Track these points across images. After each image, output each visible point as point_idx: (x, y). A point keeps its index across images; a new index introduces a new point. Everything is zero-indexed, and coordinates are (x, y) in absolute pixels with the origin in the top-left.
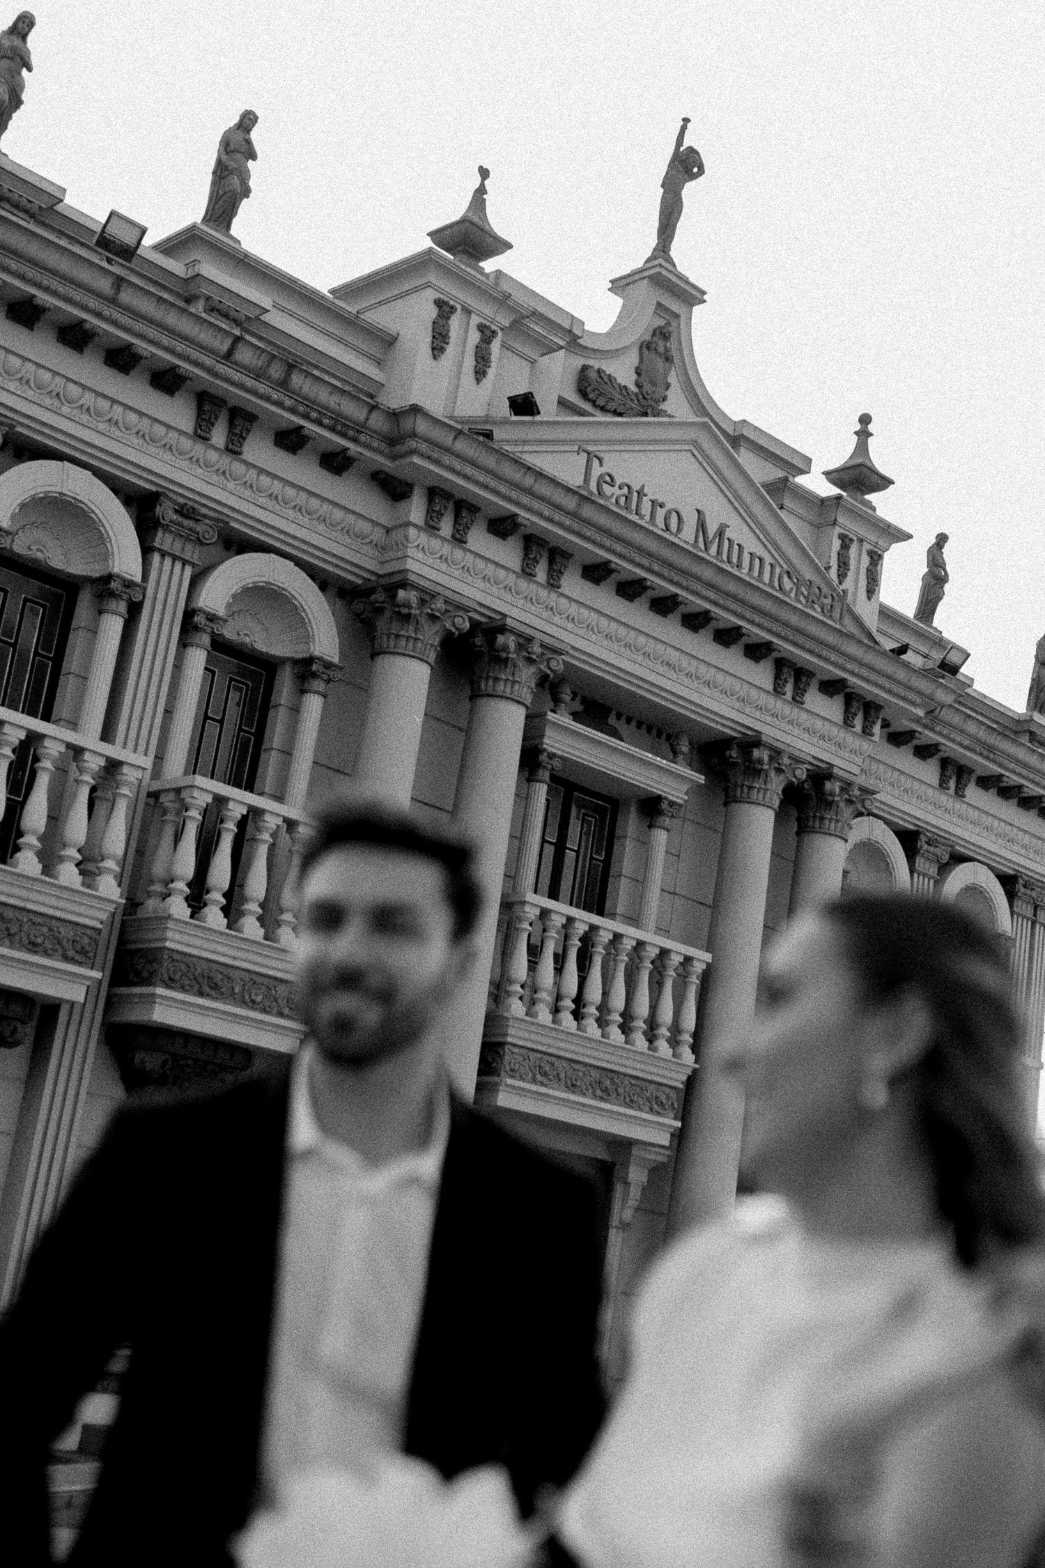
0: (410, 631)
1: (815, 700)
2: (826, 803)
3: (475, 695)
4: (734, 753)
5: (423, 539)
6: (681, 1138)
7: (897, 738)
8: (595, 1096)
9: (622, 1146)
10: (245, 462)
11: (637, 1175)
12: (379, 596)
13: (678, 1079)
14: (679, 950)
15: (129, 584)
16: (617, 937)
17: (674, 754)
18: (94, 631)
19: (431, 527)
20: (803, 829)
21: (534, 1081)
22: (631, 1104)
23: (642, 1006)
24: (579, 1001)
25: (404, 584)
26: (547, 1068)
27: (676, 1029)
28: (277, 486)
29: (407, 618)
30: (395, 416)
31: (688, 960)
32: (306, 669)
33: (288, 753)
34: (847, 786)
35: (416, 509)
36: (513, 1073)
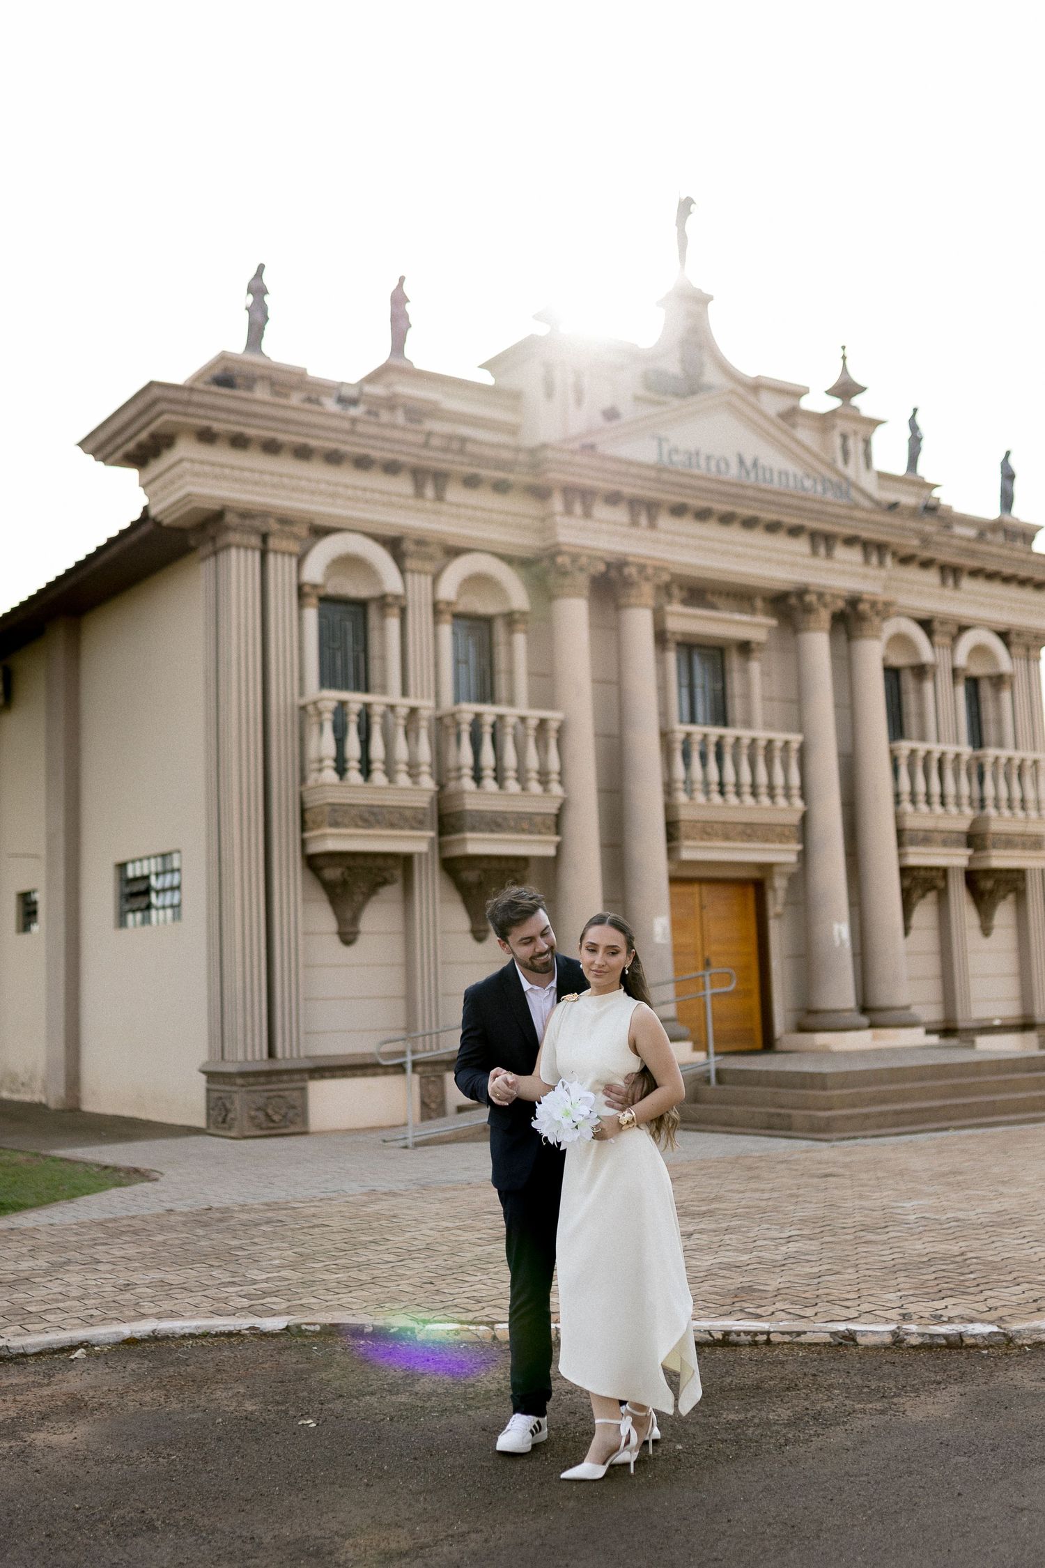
0: (567, 581)
1: (841, 552)
2: (861, 618)
3: (618, 608)
4: (793, 601)
5: (566, 520)
6: (804, 856)
7: (905, 560)
8: (743, 841)
9: (767, 868)
10: (451, 504)
11: (780, 883)
12: (545, 564)
13: (795, 819)
14: (779, 737)
15: (397, 597)
16: (738, 739)
17: (753, 611)
18: (383, 629)
19: (568, 511)
20: (850, 637)
21: (702, 839)
22: (767, 840)
23: (762, 778)
24: (721, 784)
25: (560, 553)
26: (709, 830)
27: (787, 788)
28: (470, 512)
29: (564, 573)
30: (532, 451)
31: (787, 743)
32: (511, 619)
33: (511, 672)
34: (873, 604)
35: (557, 504)
36: (688, 838)
